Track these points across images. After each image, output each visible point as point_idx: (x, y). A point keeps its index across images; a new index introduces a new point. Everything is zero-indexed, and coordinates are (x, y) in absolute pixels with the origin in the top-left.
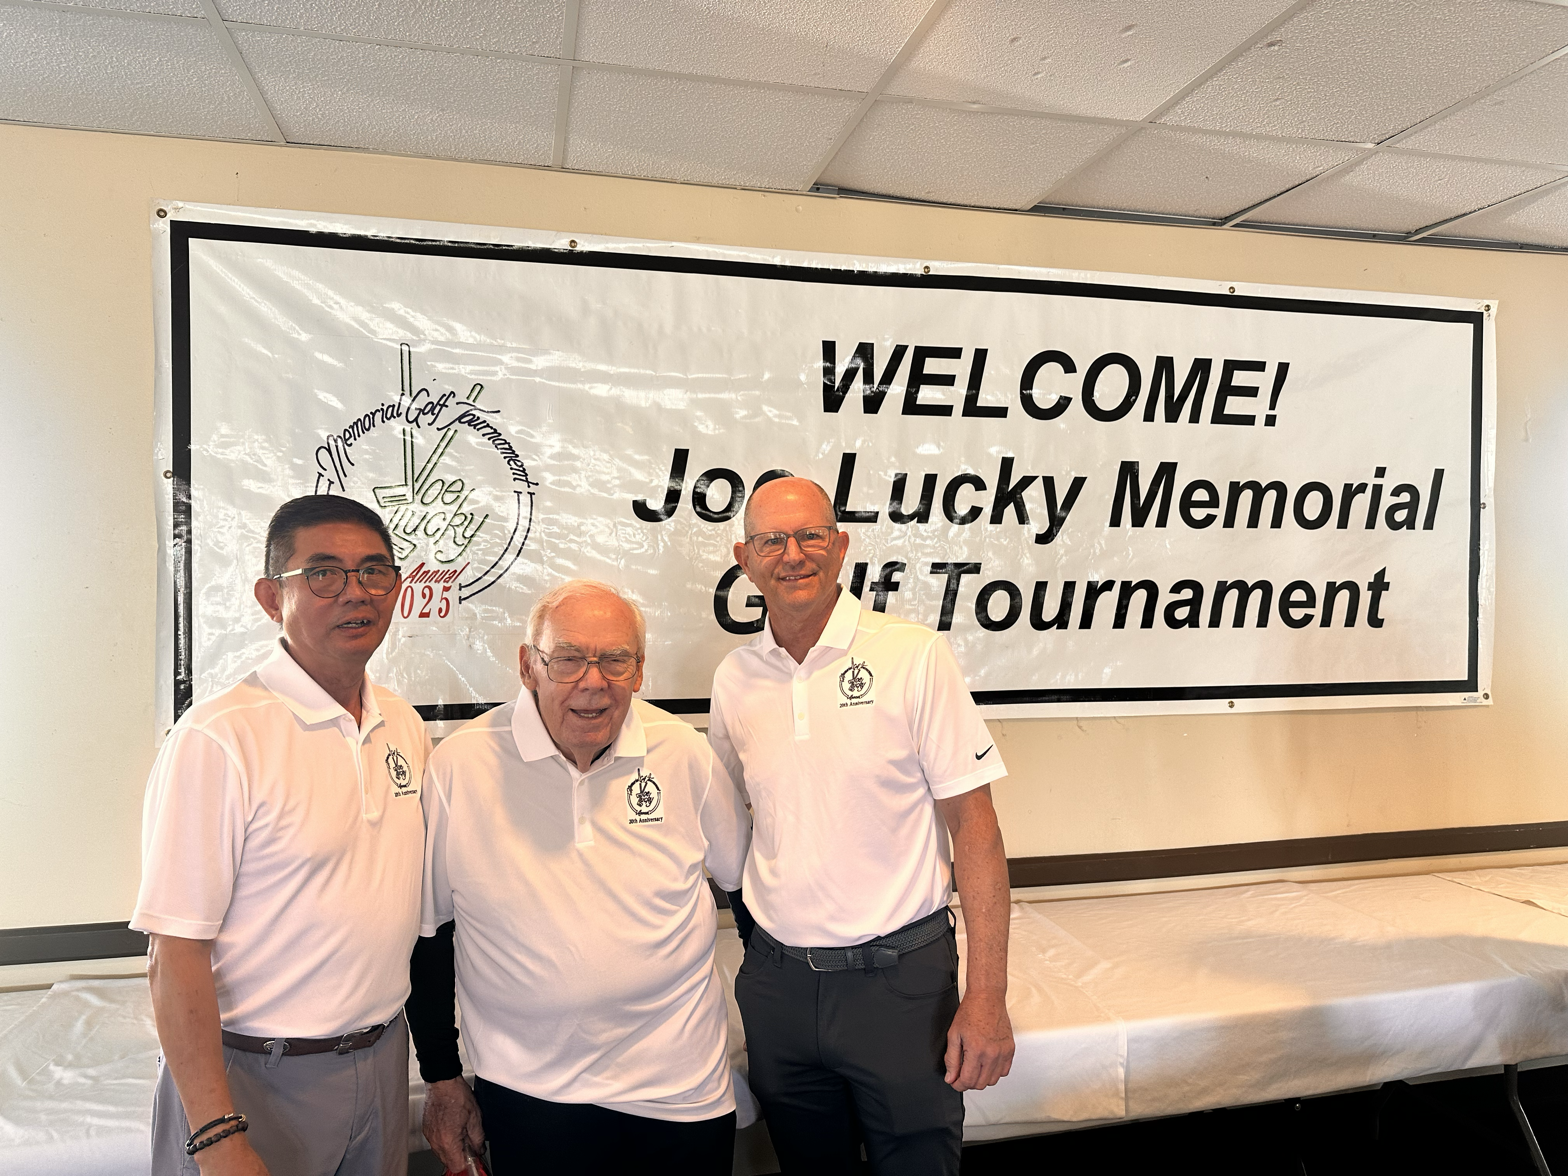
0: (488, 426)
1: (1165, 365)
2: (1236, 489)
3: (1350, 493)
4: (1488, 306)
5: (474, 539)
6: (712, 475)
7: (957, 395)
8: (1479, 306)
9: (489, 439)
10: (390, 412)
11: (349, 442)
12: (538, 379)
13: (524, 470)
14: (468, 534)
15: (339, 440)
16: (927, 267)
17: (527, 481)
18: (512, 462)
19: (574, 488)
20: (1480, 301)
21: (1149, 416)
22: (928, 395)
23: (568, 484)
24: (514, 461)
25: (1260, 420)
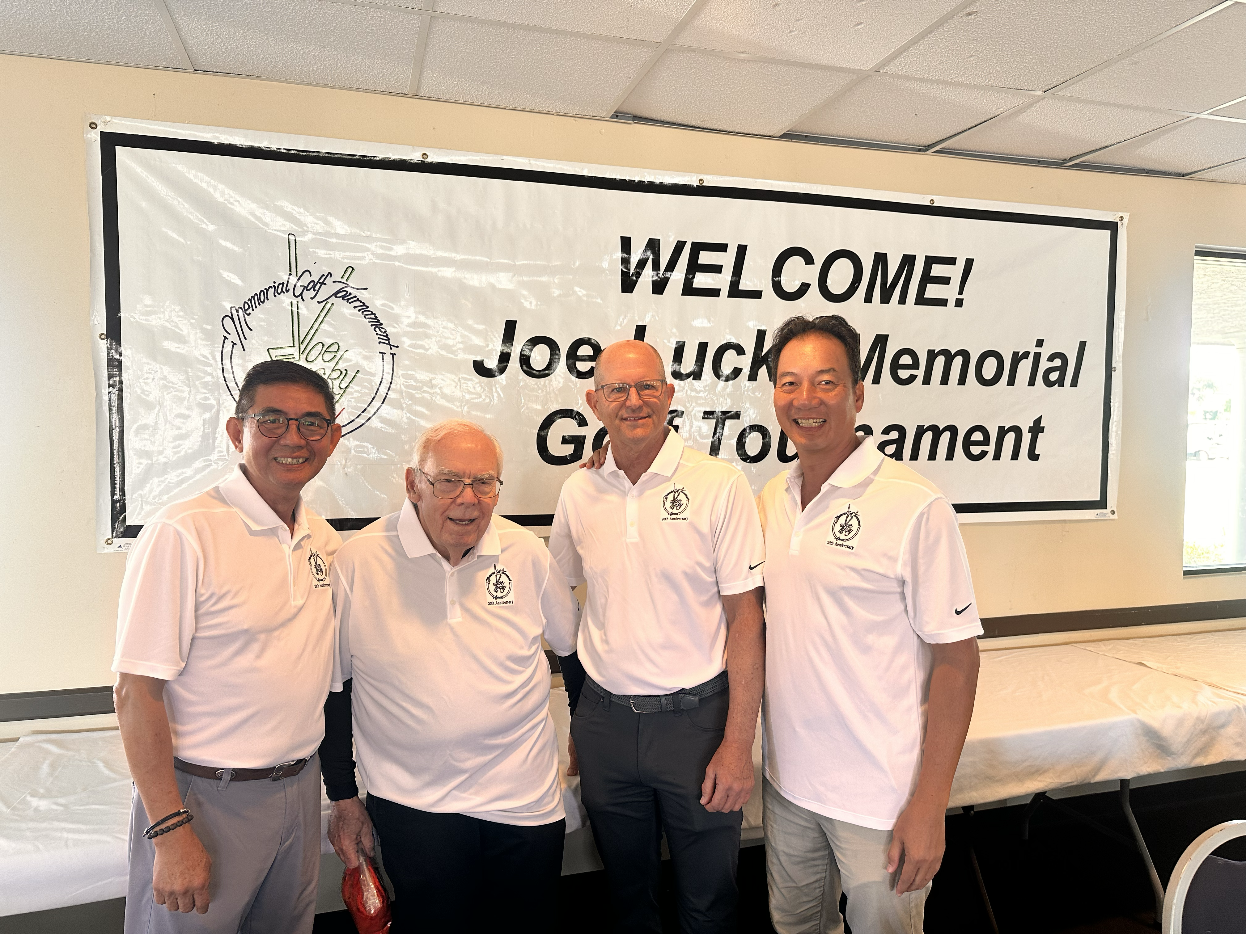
0: (358, 300)
1: (881, 259)
2: (932, 355)
3: (1017, 358)
4: (1122, 217)
5: (348, 389)
6: (535, 341)
7: (722, 281)
8: (1115, 217)
9: (359, 310)
10: (280, 289)
11: (248, 312)
12: (397, 263)
13: (387, 335)
14: (343, 385)
15: (240, 310)
16: (701, 180)
17: (389, 344)
18: (377, 329)
19: (427, 350)
20: (1116, 213)
21: (868, 299)
22: (701, 280)
23: (422, 347)
24: (379, 328)
25: (952, 303)
